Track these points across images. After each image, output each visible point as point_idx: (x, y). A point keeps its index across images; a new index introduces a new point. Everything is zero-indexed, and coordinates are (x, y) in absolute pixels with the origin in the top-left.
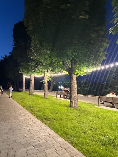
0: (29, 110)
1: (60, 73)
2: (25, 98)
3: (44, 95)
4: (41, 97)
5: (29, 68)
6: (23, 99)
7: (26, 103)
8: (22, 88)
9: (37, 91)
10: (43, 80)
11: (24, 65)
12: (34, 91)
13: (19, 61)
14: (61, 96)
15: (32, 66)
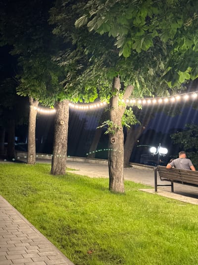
0: (63, 247)
1: (171, 94)
2: (38, 187)
3: (111, 179)
4: (99, 187)
5: (50, 79)
6: (35, 191)
7: (46, 210)
8: (25, 149)
9: (78, 162)
10: (108, 123)
11: (36, 65)
12: (68, 161)
13: (17, 51)
14: (175, 184)
15: (66, 69)
